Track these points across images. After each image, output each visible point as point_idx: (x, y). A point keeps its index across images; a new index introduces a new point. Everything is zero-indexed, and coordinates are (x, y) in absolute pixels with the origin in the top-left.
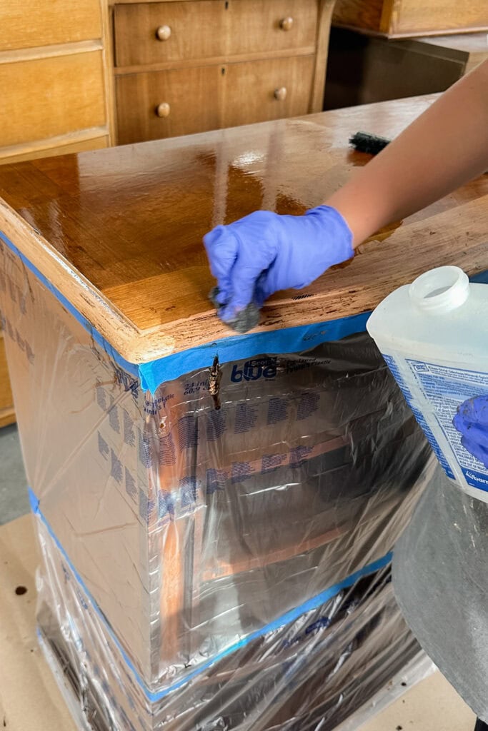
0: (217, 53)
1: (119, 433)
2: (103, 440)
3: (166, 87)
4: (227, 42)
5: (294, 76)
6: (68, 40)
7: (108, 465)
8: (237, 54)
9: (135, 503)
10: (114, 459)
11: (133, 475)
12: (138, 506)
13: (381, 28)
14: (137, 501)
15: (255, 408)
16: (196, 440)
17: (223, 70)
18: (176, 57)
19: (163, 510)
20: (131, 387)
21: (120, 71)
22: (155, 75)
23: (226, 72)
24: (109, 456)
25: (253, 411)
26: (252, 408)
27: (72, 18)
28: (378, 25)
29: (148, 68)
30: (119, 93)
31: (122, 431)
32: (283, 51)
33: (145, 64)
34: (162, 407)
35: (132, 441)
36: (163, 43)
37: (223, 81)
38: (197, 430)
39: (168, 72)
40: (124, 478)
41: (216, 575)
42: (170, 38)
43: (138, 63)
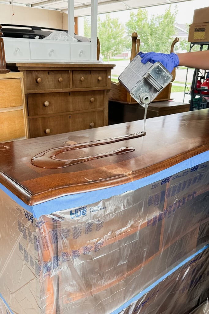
0: (68, 111)
1: (27, 240)
2: (21, 245)
3: (49, 123)
4: (71, 107)
5: (97, 118)
6: (10, 106)
7: (23, 256)
8: (75, 111)
9: (34, 269)
10: (25, 252)
11: (33, 256)
12: (34, 270)
13: (127, 101)
14: (34, 267)
15: (81, 228)
16: (57, 240)
17: (70, 117)
18: (52, 112)
19: (45, 270)
20: (30, 219)
21: (30, 117)
22: (44, 118)
23: (71, 117)
24: (23, 252)
25: (80, 229)
26: (79, 229)
27: (11, 99)
28: (126, 100)
29: (41, 116)
30: (30, 125)
31: (28, 239)
32: (92, 110)
33: (40, 115)
34: (42, 225)
35: (32, 242)
36: (47, 107)
37: (70, 121)
38: (57, 236)
39: (49, 117)
40: (29, 260)
41: (69, 301)
42: (49, 105)
43: (37, 115)
